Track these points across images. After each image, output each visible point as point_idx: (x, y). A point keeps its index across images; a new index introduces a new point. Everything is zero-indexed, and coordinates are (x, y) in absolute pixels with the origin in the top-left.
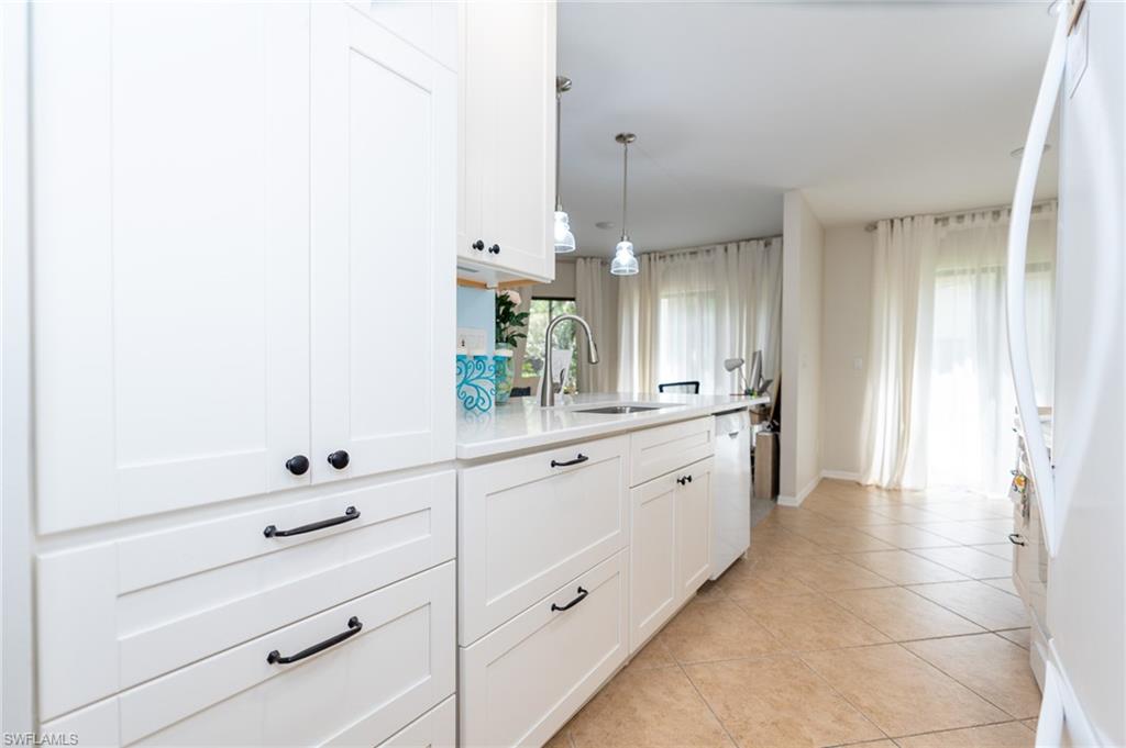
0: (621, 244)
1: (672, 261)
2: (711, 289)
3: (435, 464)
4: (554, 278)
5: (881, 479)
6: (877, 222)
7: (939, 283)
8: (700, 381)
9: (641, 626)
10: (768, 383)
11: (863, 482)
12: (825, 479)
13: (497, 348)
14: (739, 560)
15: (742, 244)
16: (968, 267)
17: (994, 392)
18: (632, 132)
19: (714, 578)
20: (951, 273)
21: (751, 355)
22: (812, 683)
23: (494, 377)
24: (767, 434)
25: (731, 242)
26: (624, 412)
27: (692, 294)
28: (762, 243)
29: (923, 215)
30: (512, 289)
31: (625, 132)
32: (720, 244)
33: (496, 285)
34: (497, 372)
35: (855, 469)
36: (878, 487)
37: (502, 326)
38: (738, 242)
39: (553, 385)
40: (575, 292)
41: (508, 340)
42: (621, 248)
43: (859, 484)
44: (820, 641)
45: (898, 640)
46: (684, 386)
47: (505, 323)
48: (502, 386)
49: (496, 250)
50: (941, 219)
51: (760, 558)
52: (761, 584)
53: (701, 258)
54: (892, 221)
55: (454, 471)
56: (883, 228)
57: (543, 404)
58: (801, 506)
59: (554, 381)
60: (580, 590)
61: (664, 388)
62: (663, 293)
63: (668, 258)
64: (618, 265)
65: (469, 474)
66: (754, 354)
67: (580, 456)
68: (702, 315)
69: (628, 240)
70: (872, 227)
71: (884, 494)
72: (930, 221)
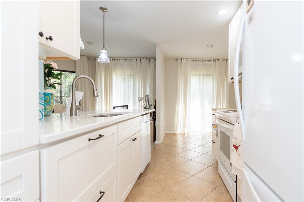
0: (102, 51)
1: (118, 61)
2: (132, 73)
3: (26, 149)
4: (80, 59)
5: (180, 132)
6: (178, 58)
7: (192, 77)
8: (128, 105)
9: (122, 198)
10: (151, 105)
11: (176, 133)
12: (166, 133)
13: (45, 89)
14: (148, 164)
15: (142, 59)
16: (198, 74)
17: (203, 106)
18: (107, 8)
19: (142, 172)
20: (194, 75)
21: (145, 96)
22: (176, 196)
23: (43, 103)
24: (152, 121)
25: (138, 58)
26: (108, 116)
27: (125, 75)
28: (148, 60)
29: (189, 58)
30: (53, 62)
31: (104, 6)
32: (134, 58)
33: (45, 58)
34: (45, 101)
35: (173, 130)
36: (179, 134)
37: (47, 79)
38: (140, 58)
39: (77, 106)
40: (75, 69)
41: (50, 86)
42: (102, 52)
43: (175, 134)
44: (175, 182)
45: (192, 175)
46: (123, 107)
47: (48, 77)
48: (48, 107)
49: (51, 39)
50: (192, 60)
51: (154, 162)
52: (156, 170)
53: (128, 62)
54: (182, 59)
55: (38, 151)
56: (180, 60)
57: (71, 115)
58: (161, 143)
59: (77, 105)
60: (101, 192)
61: (115, 108)
62: (114, 73)
63: (116, 61)
64: (101, 59)
65: (44, 152)
66: (146, 96)
67: (100, 135)
68: (129, 82)
69: (105, 50)
70: (177, 60)
71: (181, 136)
72: (190, 60)
